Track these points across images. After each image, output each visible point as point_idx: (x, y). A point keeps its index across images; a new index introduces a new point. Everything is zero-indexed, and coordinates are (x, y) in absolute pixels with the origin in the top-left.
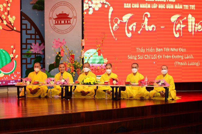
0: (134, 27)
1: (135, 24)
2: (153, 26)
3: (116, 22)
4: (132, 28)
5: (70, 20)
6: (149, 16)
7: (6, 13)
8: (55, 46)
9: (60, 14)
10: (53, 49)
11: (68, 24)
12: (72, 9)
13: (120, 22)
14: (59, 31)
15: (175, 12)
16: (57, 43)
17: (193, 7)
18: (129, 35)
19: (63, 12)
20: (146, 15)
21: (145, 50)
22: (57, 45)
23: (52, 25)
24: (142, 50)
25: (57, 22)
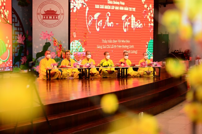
0: (101, 24)
1: (101, 21)
2: (112, 23)
3: (90, 19)
4: (100, 24)
5: (57, 16)
6: (110, 15)
7: (3, 8)
8: (43, 38)
9: (48, 11)
10: (40, 40)
11: (55, 19)
12: (60, 7)
13: (93, 19)
14: (46, 25)
15: (124, 12)
16: (44, 35)
17: (134, 9)
18: (98, 30)
19: (50, 9)
20: (108, 14)
21: (107, 41)
22: (45, 37)
23: (40, 20)
24: (105, 42)
25: (44, 17)
